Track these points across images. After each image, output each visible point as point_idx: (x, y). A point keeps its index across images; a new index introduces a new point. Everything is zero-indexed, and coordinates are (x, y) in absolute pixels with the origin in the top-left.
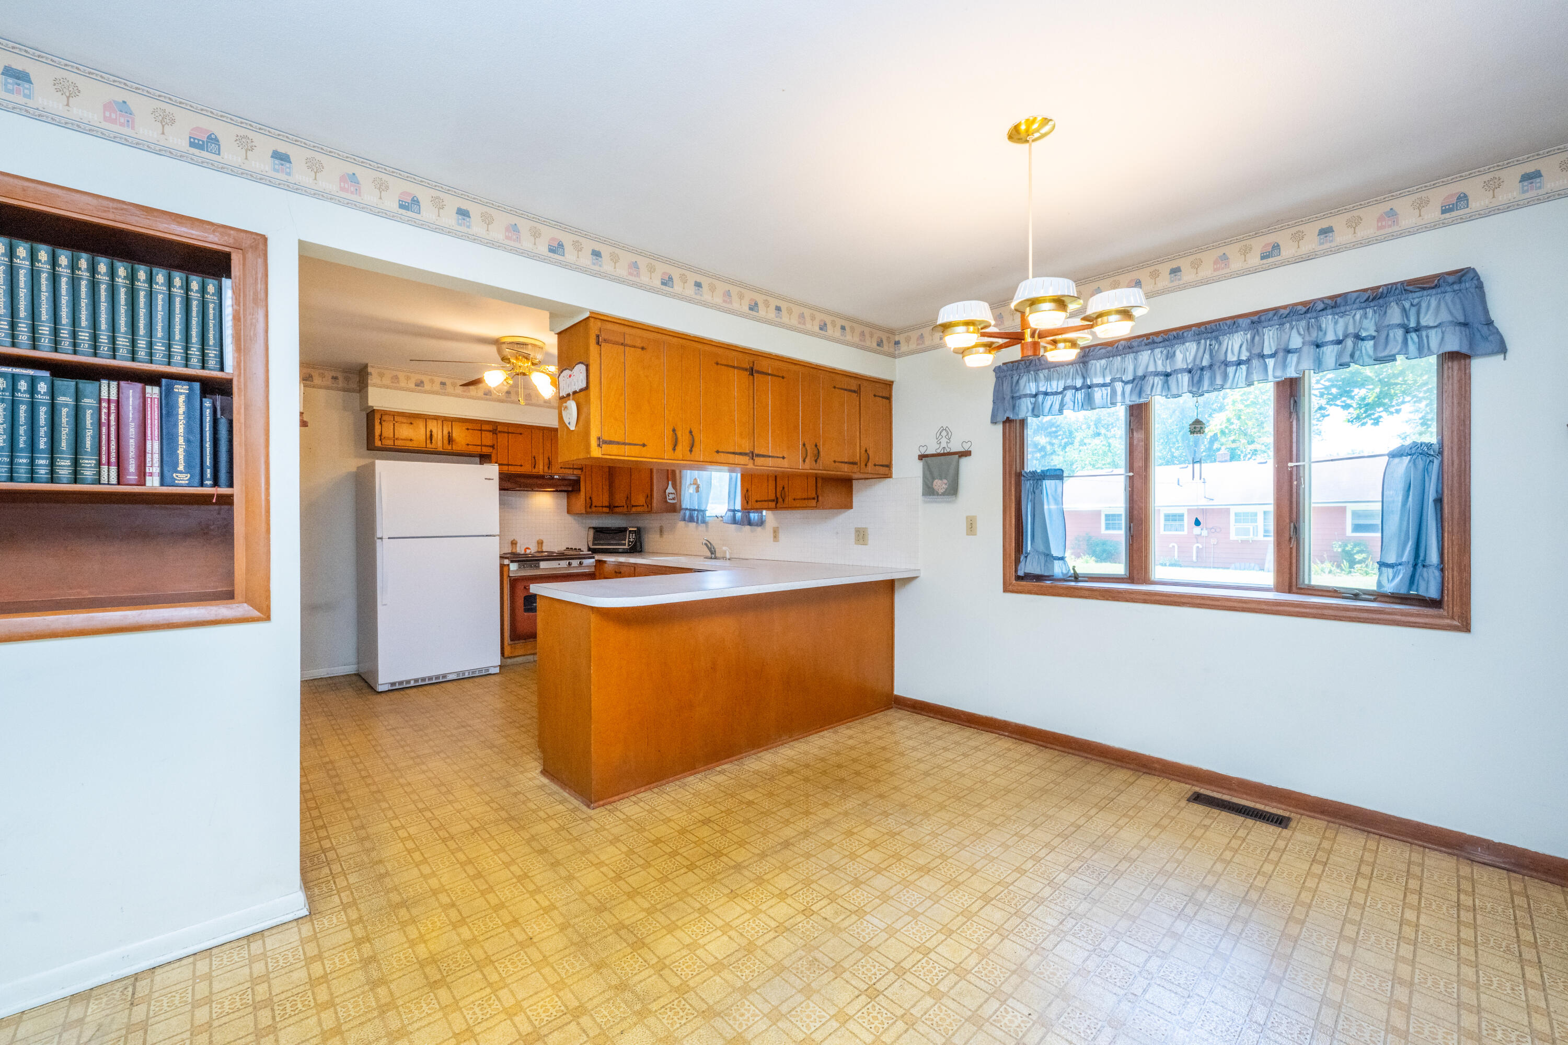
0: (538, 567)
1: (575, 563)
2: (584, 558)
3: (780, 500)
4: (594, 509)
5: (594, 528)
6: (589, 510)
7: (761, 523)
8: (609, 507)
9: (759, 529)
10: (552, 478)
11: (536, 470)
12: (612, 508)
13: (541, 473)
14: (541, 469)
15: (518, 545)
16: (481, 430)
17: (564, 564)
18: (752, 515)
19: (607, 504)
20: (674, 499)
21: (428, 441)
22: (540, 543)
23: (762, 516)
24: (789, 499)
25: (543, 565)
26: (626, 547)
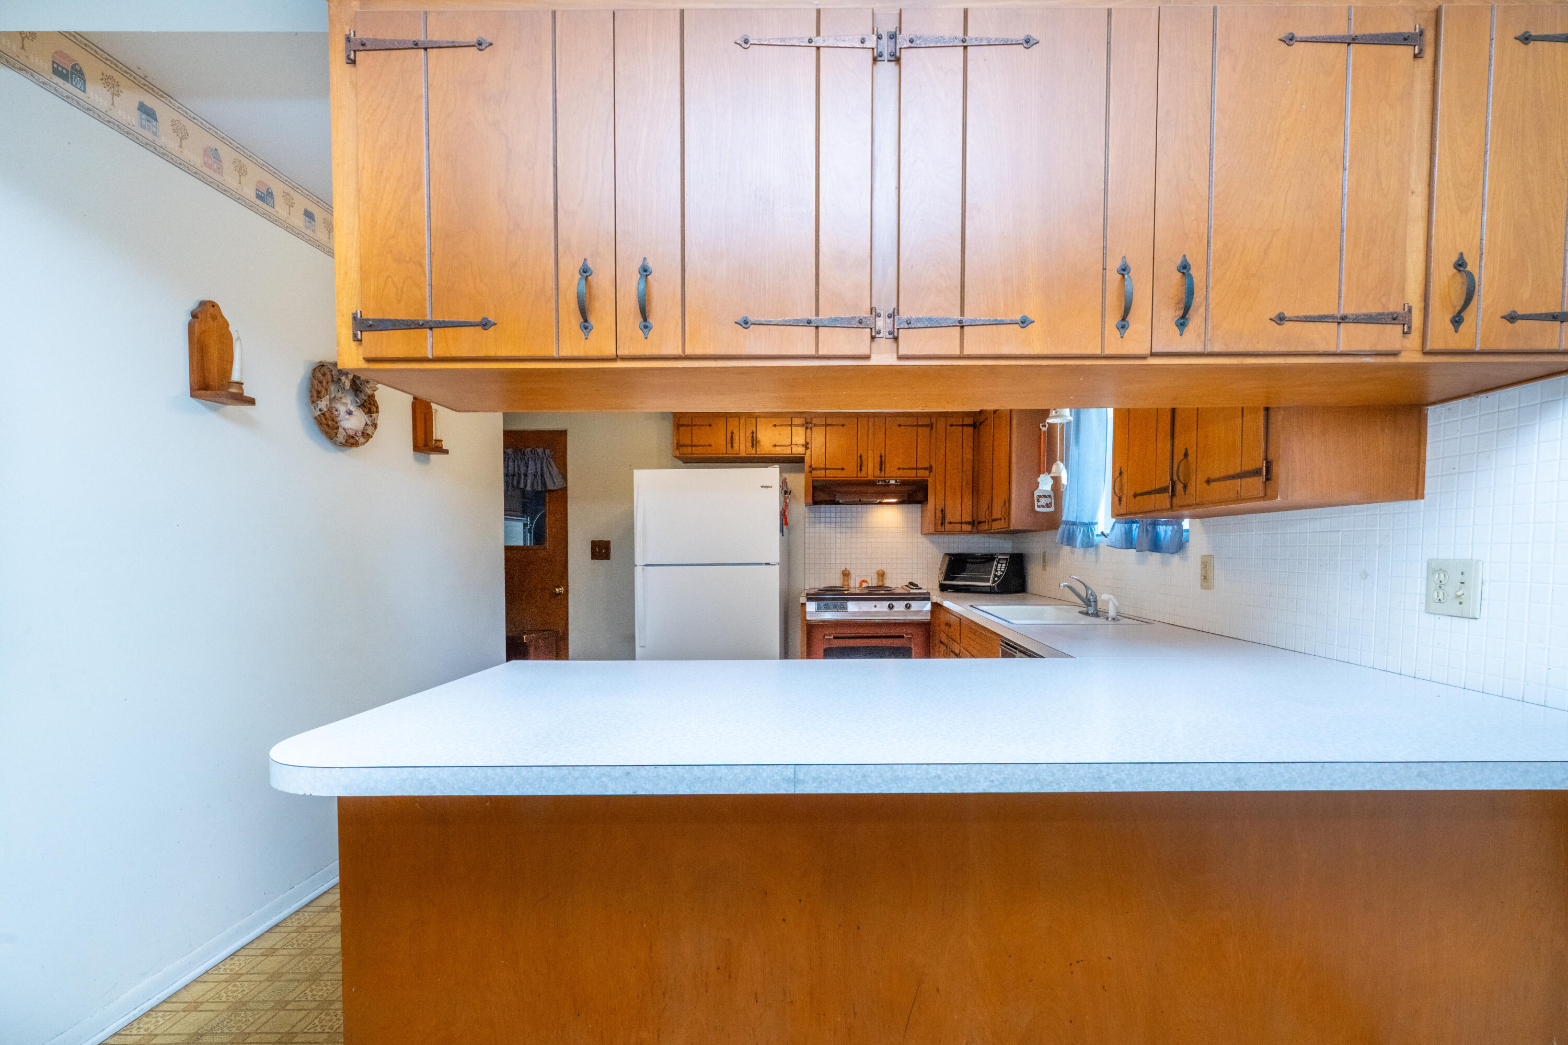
0: (844, 609)
1: (899, 606)
2: (913, 599)
3: (1179, 487)
4: (948, 527)
5: (949, 554)
6: (940, 528)
7: (1179, 546)
8: (972, 523)
9: (1176, 559)
10: (887, 484)
11: (863, 474)
12: (975, 525)
13: (870, 478)
14: (871, 471)
15: (853, 576)
16: (791, 425)
17: (883, 606)
18: (1161, 529)
19: (969, 519)
20: (1048, 506)
21: (729, 445)
22: (881, 575)
23: (1181, 531)
24: (1197, 484)
25: (852, 606)
26: (989, 584)
